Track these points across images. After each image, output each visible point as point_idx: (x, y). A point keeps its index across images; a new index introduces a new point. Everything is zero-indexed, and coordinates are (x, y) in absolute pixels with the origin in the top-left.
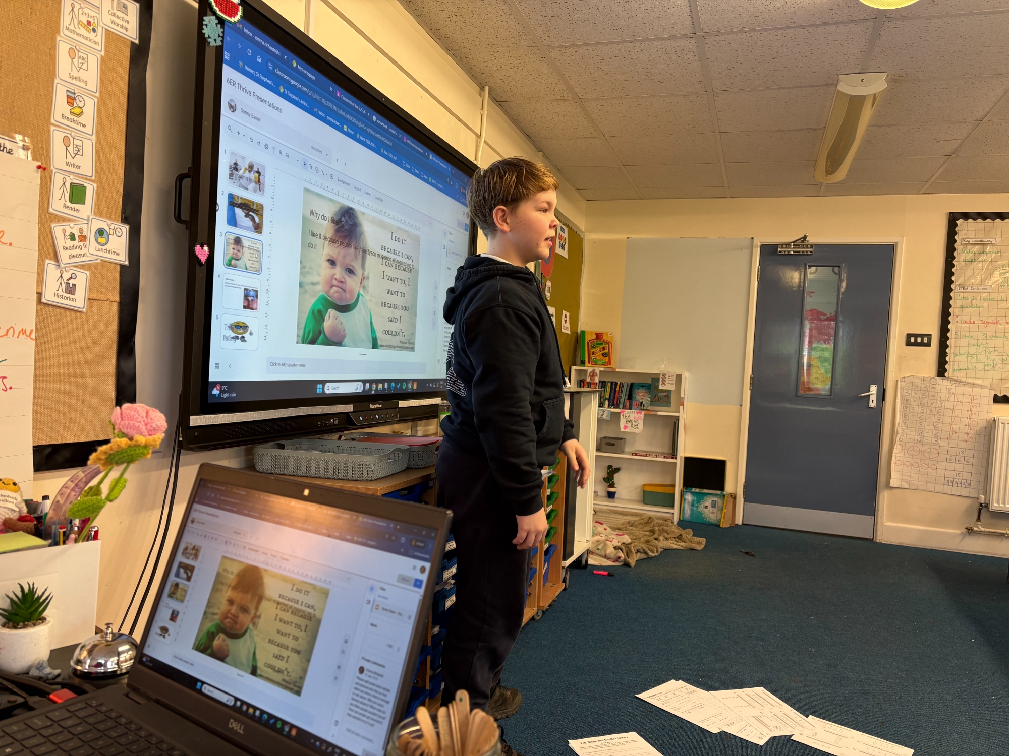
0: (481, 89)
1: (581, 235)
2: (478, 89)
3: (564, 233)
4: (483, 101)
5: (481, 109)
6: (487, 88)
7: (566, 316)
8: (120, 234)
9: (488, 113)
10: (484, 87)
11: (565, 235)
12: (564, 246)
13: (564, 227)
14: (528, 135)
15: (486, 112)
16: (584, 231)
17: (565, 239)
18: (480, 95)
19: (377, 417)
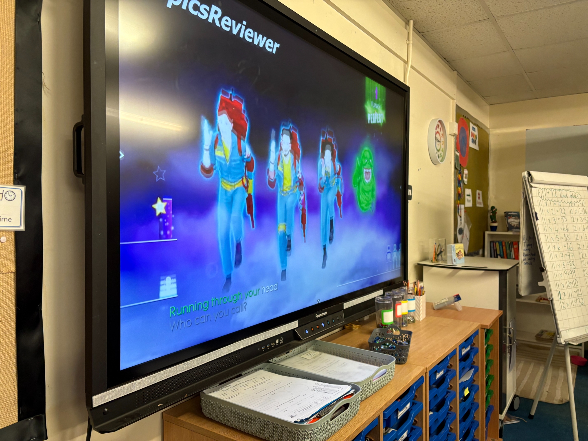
0: (406, 23)
1: (487, 130)
2: (404, 23)
3: (475, 131)
4: (408, 33)
5: (407, 39)
6: (411, 22)
7: (479, 194)
8: (13, 197)
9: (413, 42)
10: (409, 21)
11: (476, 133)
12: (475, 141)
13: (475, 127)
14: (445, 59)
15: (411, 42)
16: (489, 127)
17: (476, 136)
18: (406, 28)
19: (323, 325)
